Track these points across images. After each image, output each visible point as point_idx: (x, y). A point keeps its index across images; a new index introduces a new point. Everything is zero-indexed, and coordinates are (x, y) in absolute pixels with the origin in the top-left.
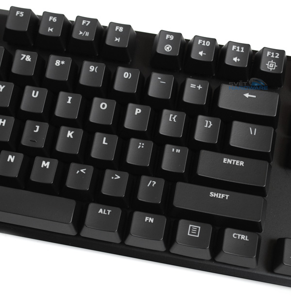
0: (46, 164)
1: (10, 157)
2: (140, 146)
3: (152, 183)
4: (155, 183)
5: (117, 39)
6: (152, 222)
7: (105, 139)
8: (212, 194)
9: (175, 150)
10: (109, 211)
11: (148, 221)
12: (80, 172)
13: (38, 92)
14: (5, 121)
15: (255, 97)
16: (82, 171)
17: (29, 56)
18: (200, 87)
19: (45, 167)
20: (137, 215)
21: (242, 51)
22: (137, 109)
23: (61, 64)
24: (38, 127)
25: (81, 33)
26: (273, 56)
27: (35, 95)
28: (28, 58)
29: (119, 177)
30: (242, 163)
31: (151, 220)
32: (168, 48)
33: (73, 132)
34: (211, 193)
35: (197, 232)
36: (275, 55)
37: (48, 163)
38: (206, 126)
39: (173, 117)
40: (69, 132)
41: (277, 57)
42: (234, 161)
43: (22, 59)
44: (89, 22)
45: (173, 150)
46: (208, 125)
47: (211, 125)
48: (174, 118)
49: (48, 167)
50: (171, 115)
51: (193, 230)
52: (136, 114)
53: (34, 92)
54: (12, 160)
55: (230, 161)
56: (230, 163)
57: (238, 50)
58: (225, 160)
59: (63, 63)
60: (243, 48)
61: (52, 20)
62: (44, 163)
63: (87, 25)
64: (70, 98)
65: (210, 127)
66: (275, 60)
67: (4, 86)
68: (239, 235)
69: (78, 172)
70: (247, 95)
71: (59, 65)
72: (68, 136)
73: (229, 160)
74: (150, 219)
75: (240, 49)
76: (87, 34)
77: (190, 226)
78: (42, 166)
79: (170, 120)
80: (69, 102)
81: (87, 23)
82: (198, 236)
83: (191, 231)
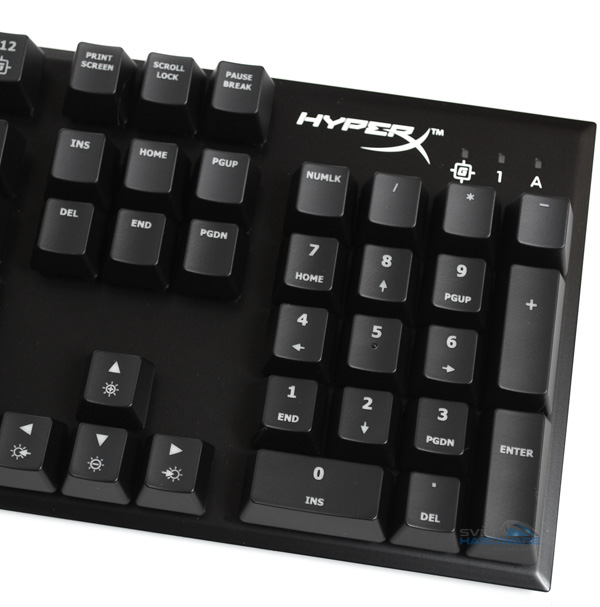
26: (3, 48)
36: (8, 46)
41: (11, 49)
66: (6, 55)
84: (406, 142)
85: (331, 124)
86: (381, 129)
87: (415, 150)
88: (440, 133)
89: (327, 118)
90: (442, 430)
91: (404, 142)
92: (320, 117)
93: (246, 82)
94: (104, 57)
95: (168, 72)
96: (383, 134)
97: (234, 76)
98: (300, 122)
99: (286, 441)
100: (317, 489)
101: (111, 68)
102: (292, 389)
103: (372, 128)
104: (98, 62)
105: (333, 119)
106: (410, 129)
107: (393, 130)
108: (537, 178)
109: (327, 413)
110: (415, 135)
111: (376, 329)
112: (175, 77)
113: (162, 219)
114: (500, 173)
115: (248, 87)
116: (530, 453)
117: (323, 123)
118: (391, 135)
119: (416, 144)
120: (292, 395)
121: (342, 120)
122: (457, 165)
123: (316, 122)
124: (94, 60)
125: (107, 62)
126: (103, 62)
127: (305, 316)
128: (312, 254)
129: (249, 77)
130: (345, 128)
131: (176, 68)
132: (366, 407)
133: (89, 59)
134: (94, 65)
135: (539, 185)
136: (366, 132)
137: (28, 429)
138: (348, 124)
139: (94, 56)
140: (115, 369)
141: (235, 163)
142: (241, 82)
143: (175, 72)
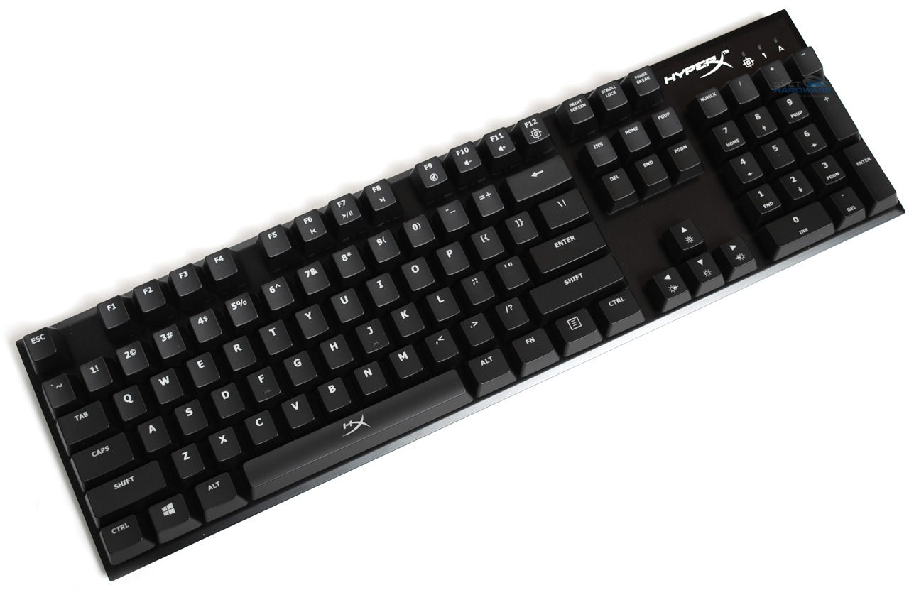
0: (403, 356)
1: (365, 372)
2: (474, 283)
3: (509, 308)
4: (511, 306)
5: (381, 200)
6: (534, 340)
7: (438, 297)
8: (567, 282)
9: (507, 266)
10: (490, 358)
11: (530, 342)
12: (439, 342)
13: (345, 297)
14: (335, 343)
15: (542, 171)
16: (439, 339)
17: (313, 269)
18: (488, 195)
19: (404, 359)
20: (516, 344)
21: (502, 137)
22: (447, 252)
23: (348, 257)
24: (370, 328)
25: (344, 216)
26: (531, 125)
27: (345, 301)
28: (314, 272)
29: (476, 323)
30: (572, 238)
31: (532, 340)
32: (434, 177)
33: (405, 311)
34: (565, 282)
35: (578, 322)
36: (533, 122)
37: (405, 354)
38: (519, 226)
39: (483, 237)
40: (401, 313)
41: (535, 123)
42: (564, 240)
43: (308, 276)
44: (344, 201)
45: (505, 266)
46: (520, 224)
47: (522, 222)
48: (486, 238)
49: (407, 357)
50: (481, 237)
51: (574, 322)
52: (450, 256)
53: (341, 299)
54: (370, 373)
55: (561, 243)
56: (563, 244)
57: (497, 139)
58: (556, 245)
59: (349, 254)
60: (500, 134)
61: (308, 222)
62: (400, 356)
63: (344, 204)
64: (379, 282)
65: (522, 224)
66: (535, 127)
67: (310, 313)
68: (614, 301)
69: (437, 343)
70: (535, 175)
71: (347, 259)
72: (404, 318)
73: (559, 243)
74: (530, 339)
75: (499, 137)
76: (351, 213)
77: (568, 321)
78: (402, 360)
79: (484, 242)
80: (381, 286)
81: (342, 203)
82: (581, 325)
83: (572, 325)
84: (716, 64)
85: (680, 75)
86: (702, 65)
87: (722, 65)
88: (727, 51)
89: (677, 74)
90: (830, 171)
91: (715, 65)
92: (673, 75)
93: (646, 76)
94: (578, 102)
95: (610, 92)
96: (704, 67)
97: (638, 77)
98: (667, 83)
99: (774, 216)
100: (800, 226)
101: (584, 105)
102: (760, 192)
103: (699, 66)
104: (577, 106)
105: (679, 72)
106: (714, 58)
107: (708, 62)
108: (780, 47)
109: (782, 193)
110: (718, 59)
111: (774, 147)
112: (614, 93)
113: (655, 156)
114: (763, 54)
115: (648, 78)
116: (869, 159)
117: (677, 77)
118: (708, 65)
119: (721, 62)
120: (762, 195)
121: (683, 71)
122: (744, 61)
123: (673, 78)
124: (574, 106)
125: (581, 104)
126: (579, 105)
127: (742, 160)
128: (726, 132)
129: (645, 74)
130: (687, 74)
131: (612, 88)
132: (794, 181)
133: (572, 107)
134: (576, 108)
135: (782, 49)
136: (697, 70)
137: (668, 277)
138: (688, 71)
139: (573, 104)
140: (684, 230)
141: (668, 114)
142: (643, 77)
143: (613, 90)
